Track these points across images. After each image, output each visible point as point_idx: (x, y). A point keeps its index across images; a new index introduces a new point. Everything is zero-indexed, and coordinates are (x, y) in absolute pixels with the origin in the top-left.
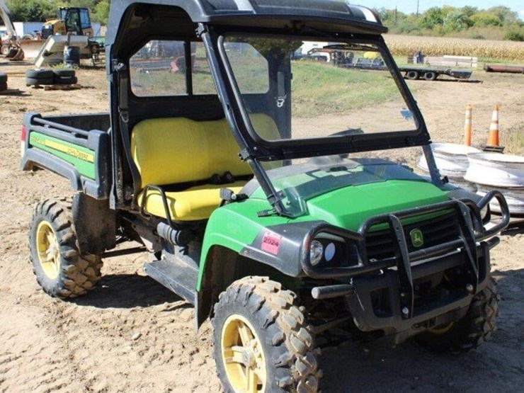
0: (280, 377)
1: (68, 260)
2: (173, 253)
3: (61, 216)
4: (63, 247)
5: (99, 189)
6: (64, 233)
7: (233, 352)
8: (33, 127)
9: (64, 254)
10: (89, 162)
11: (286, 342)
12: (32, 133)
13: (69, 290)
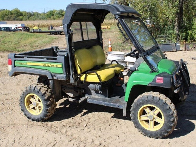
0: (171, 118)
1: (48, 106)
2: (91, 94)
3: (41, 90)
4: (46, 101)
5: (66, 76)
6: (45, 96)
7: (141, 117)
8: (16, 59)
9: (47, 104)
10: (58, 67)
11: (171, 107)
12: (16, 61)
13: (47, 117)
